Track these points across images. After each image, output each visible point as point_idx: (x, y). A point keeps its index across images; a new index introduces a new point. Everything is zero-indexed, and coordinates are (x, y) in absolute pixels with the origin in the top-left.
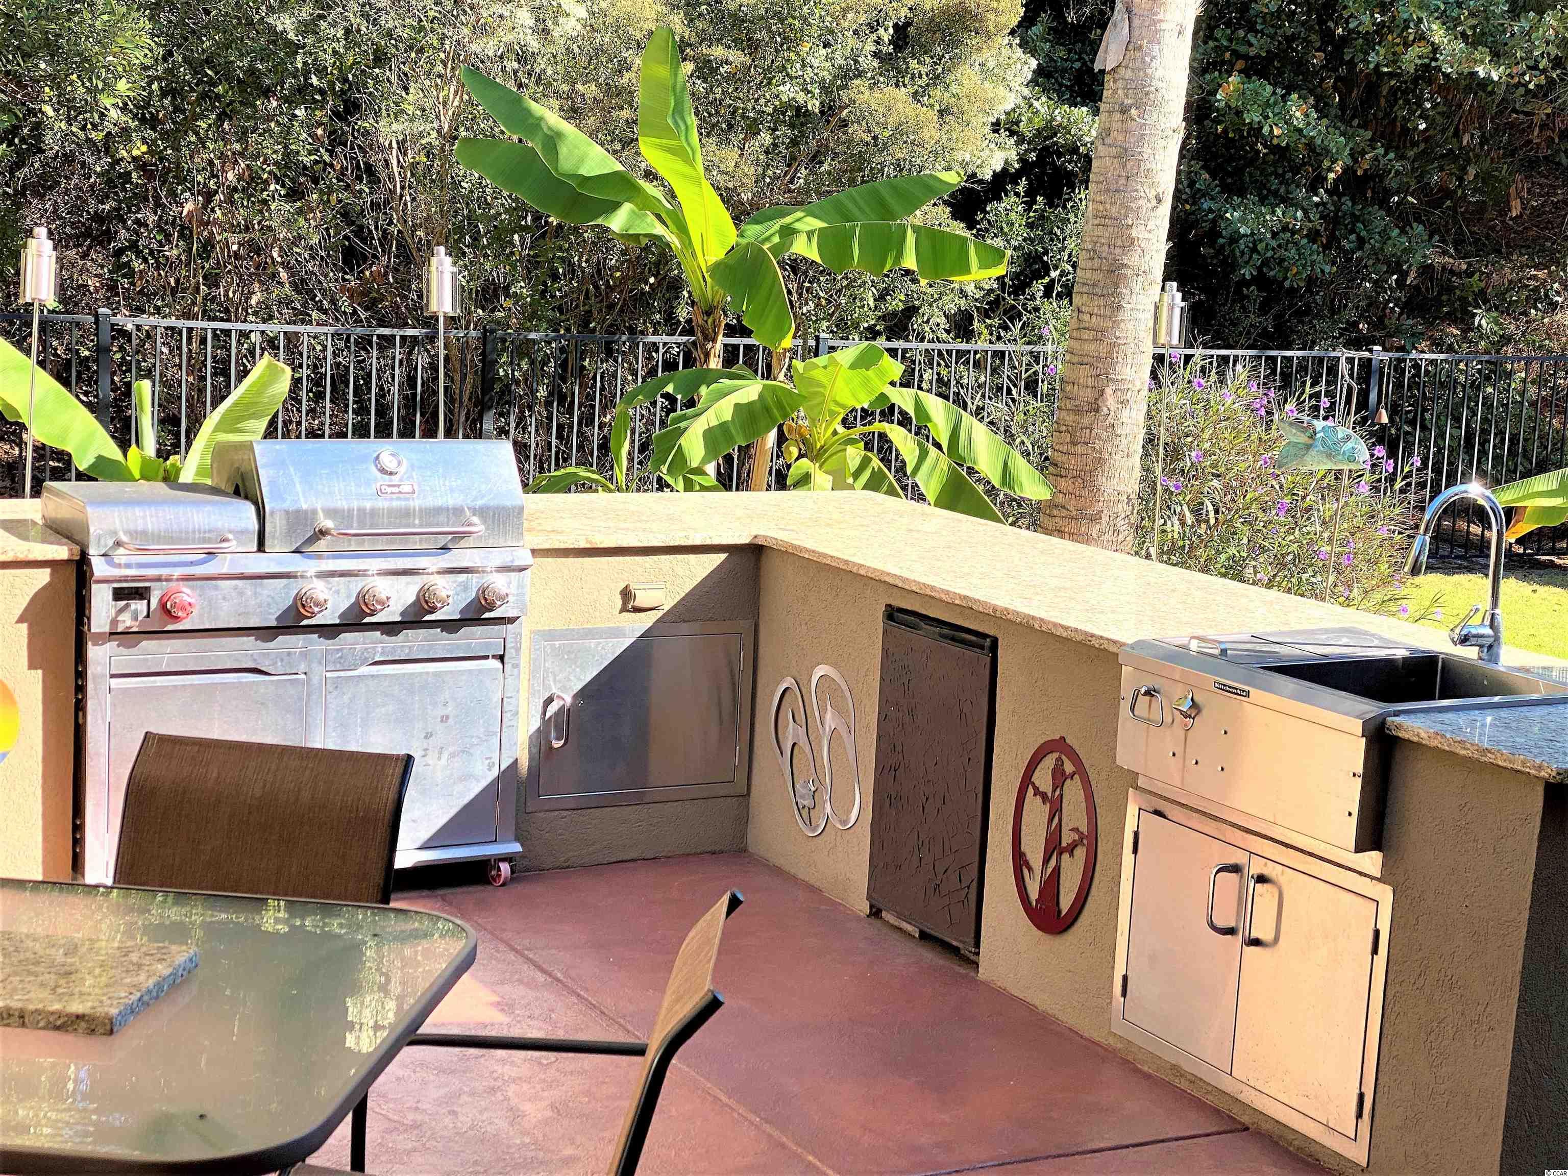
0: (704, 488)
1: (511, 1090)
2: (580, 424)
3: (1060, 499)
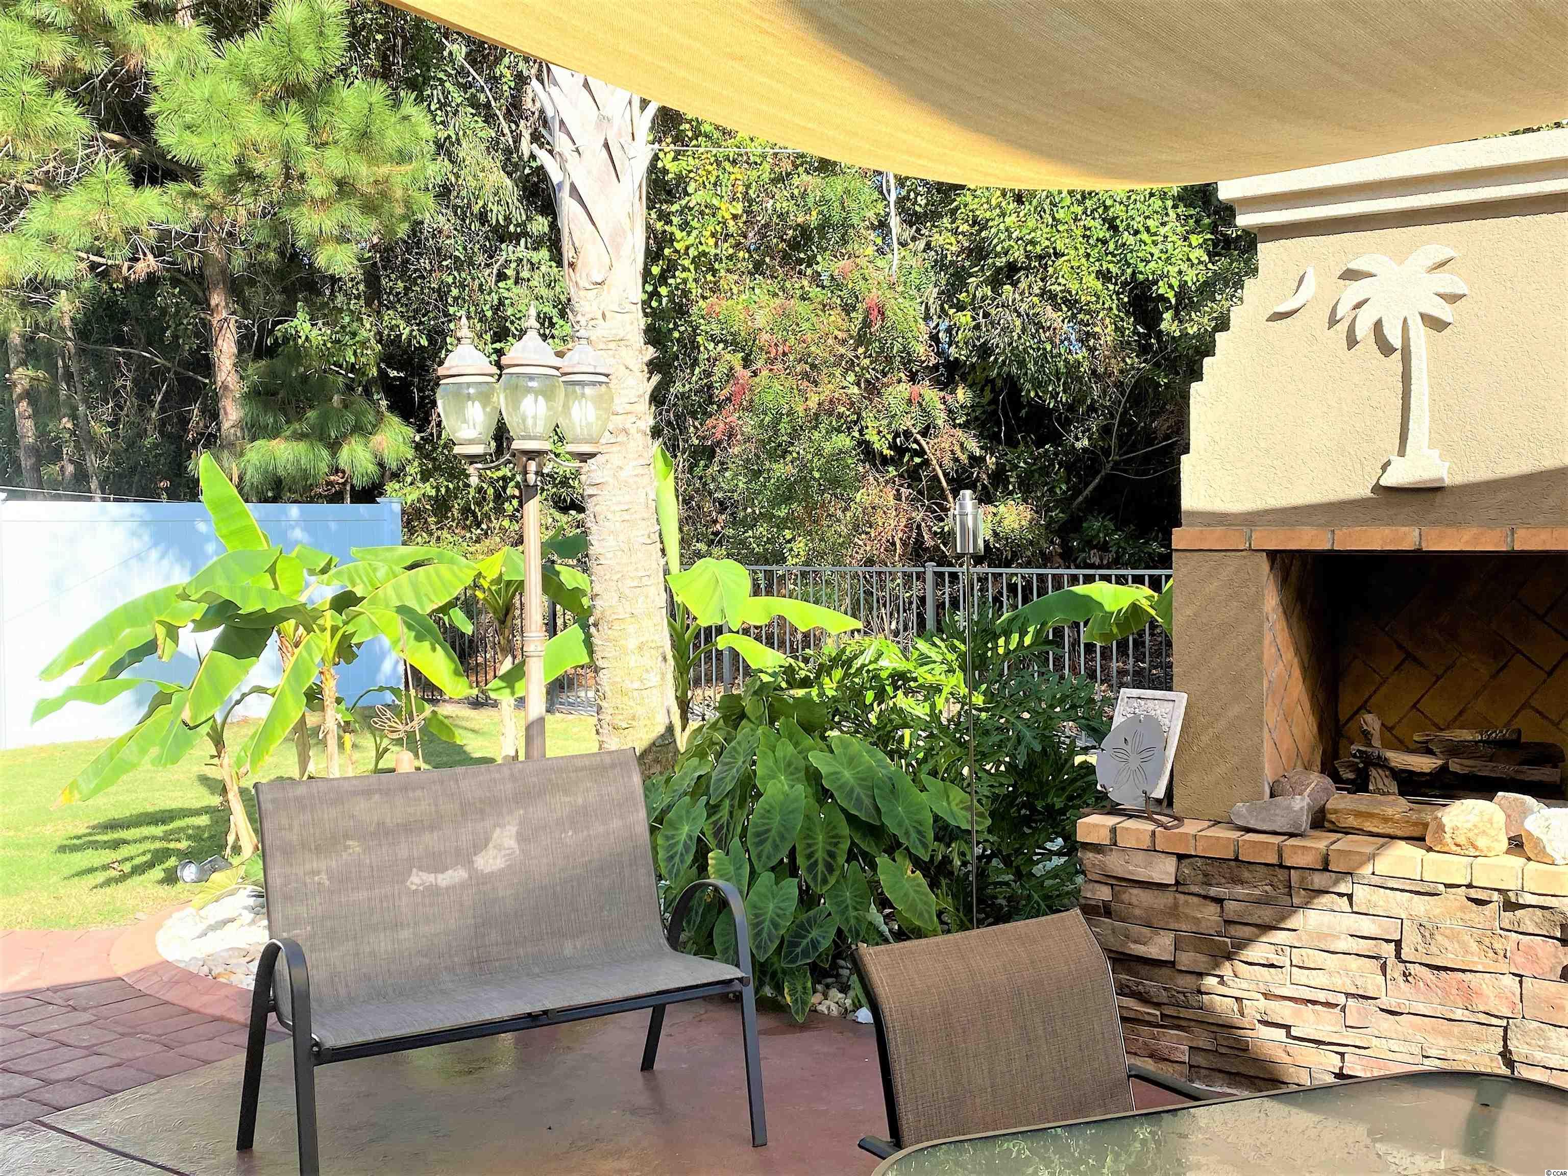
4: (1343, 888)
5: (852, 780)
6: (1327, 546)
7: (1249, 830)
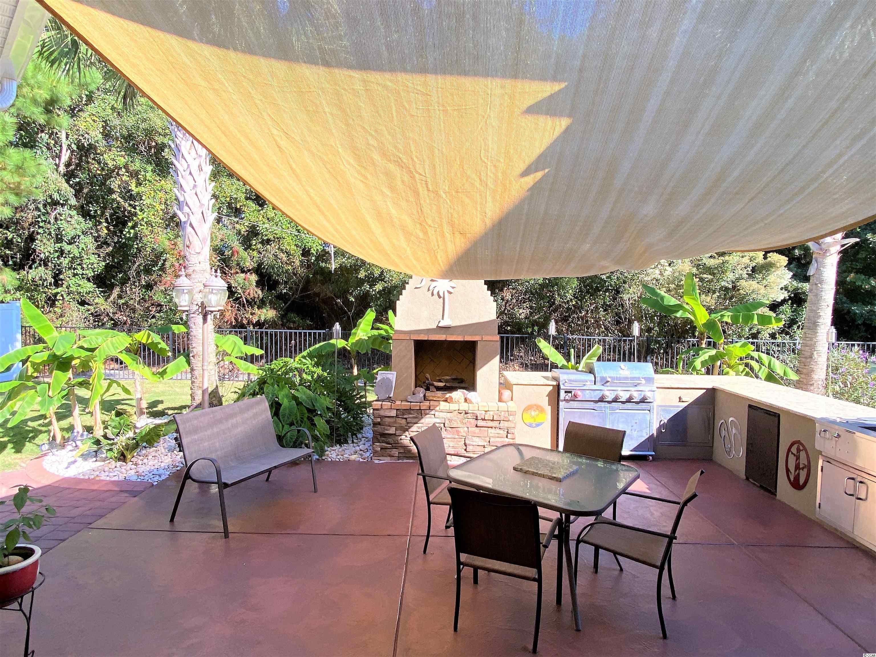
0: (701, 374)
1: (651, 508)
2: (671, 358)
3: (801, 380)
4: (433, 412)
5: (306, 399)
6: (426, 339)
7: (411, 402)
